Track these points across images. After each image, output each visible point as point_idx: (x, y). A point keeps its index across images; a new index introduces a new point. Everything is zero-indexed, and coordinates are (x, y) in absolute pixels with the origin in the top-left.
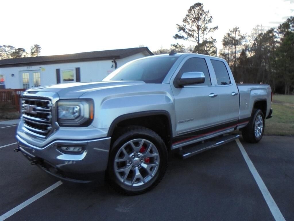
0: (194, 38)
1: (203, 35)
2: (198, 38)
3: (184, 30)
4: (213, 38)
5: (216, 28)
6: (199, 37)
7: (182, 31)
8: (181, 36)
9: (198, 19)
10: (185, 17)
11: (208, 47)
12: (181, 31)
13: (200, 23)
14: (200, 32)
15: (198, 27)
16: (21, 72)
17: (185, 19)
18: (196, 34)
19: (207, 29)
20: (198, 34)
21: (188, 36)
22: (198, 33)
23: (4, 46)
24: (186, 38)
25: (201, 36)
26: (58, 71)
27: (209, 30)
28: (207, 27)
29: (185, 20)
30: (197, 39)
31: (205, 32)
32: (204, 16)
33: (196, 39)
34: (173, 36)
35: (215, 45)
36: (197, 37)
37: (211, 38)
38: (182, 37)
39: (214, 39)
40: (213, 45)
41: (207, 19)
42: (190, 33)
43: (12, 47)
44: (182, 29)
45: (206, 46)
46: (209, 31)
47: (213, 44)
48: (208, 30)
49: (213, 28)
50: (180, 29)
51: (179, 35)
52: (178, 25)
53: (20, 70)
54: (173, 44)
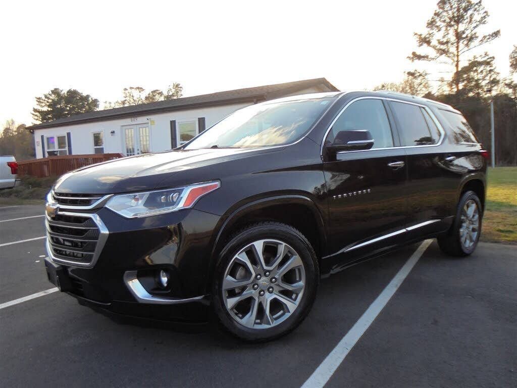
0: (448, 56)
1: (468, 50)
2: (458, 56)
3: (429, 43)
5: (496, 34)
6: (460, 53)
7: (425, 45)
9: (458, 19)
10: (430, 19)
11: (482, 72)
12: (422, 44)
13: (461, 27)
14: (461, 45)
15: (459, 36)
16: (124, 128)
17: (432, 22)
18: (453, 49)
19: (477, 37)
20: (457, 47)
21: (438, 55)
23: (131, 88)
24: (433, 59)
25: (463, 53)
26: (173, 124)
27: (480, 38)
28: (475, 34)
29: (431, 24)
30: (456, 59)
31: (472, 44)
32: (470, 12)
33: (454, 58)
34: (407, 56)
35: (496, 68)
36: (454, 55)
37: (486, 54)
39: (491, 56)
40: (492, 68)
41: (477, 17)
42: (442, 47)
43: (141, 88)
44: (425, 41)
45: (477, 71)
46: (480, 42)
47: (492, 66)
48: (477, 41)
49: (489, 35)
50: (420, 41)
51: (418, 53)
52: (417, 34)
53: (122, 125)
54: (407, 72)
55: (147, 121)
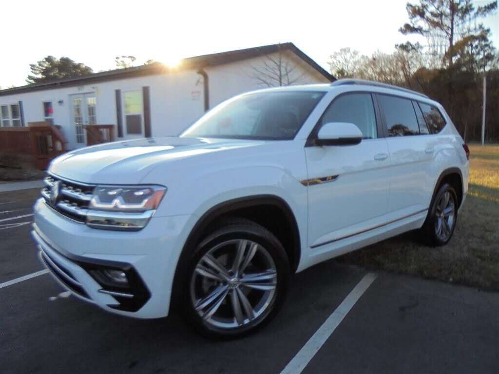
0: (442, 29)
1: (462, 23)
2: (452, 29)
3: (422, 15)
4: (483, 26)
5: (493, 6)
6: (454, 26)
7: (418, 17)
8: (416, 27)
11: (476, 47)
12: (415, 16)
14: (456, 18)
15: (453, 8)
18: (447, 22)
19: (472, 9)
20: (452, 20)
21: (431, 27)
22: (451, 18)
23: (123, 57)
24: (425, 31)
25: (458, 25)
26: (118, 93)
27: (476, 10)
28: (471, 5)
30: (450, 32)
31: (467, 17)
33: (447, 31)
34: (399, 28)
35: (491, 42)
36: (448, 28)
37: (481, 27)
38: (419, 30)
39: (486, 28)
40: (487, 43)
42: (436, 20)
43: (134, 57)
44: (418, 12)
45: (472, 45)
46: (475, 14)
47: (487, 40)
48: (472, 13)
49: (485, 7)
50: (413, 13)
51: (412, 25)
52: (411, 6)
54: (399, 44)
55: (93, 90)
